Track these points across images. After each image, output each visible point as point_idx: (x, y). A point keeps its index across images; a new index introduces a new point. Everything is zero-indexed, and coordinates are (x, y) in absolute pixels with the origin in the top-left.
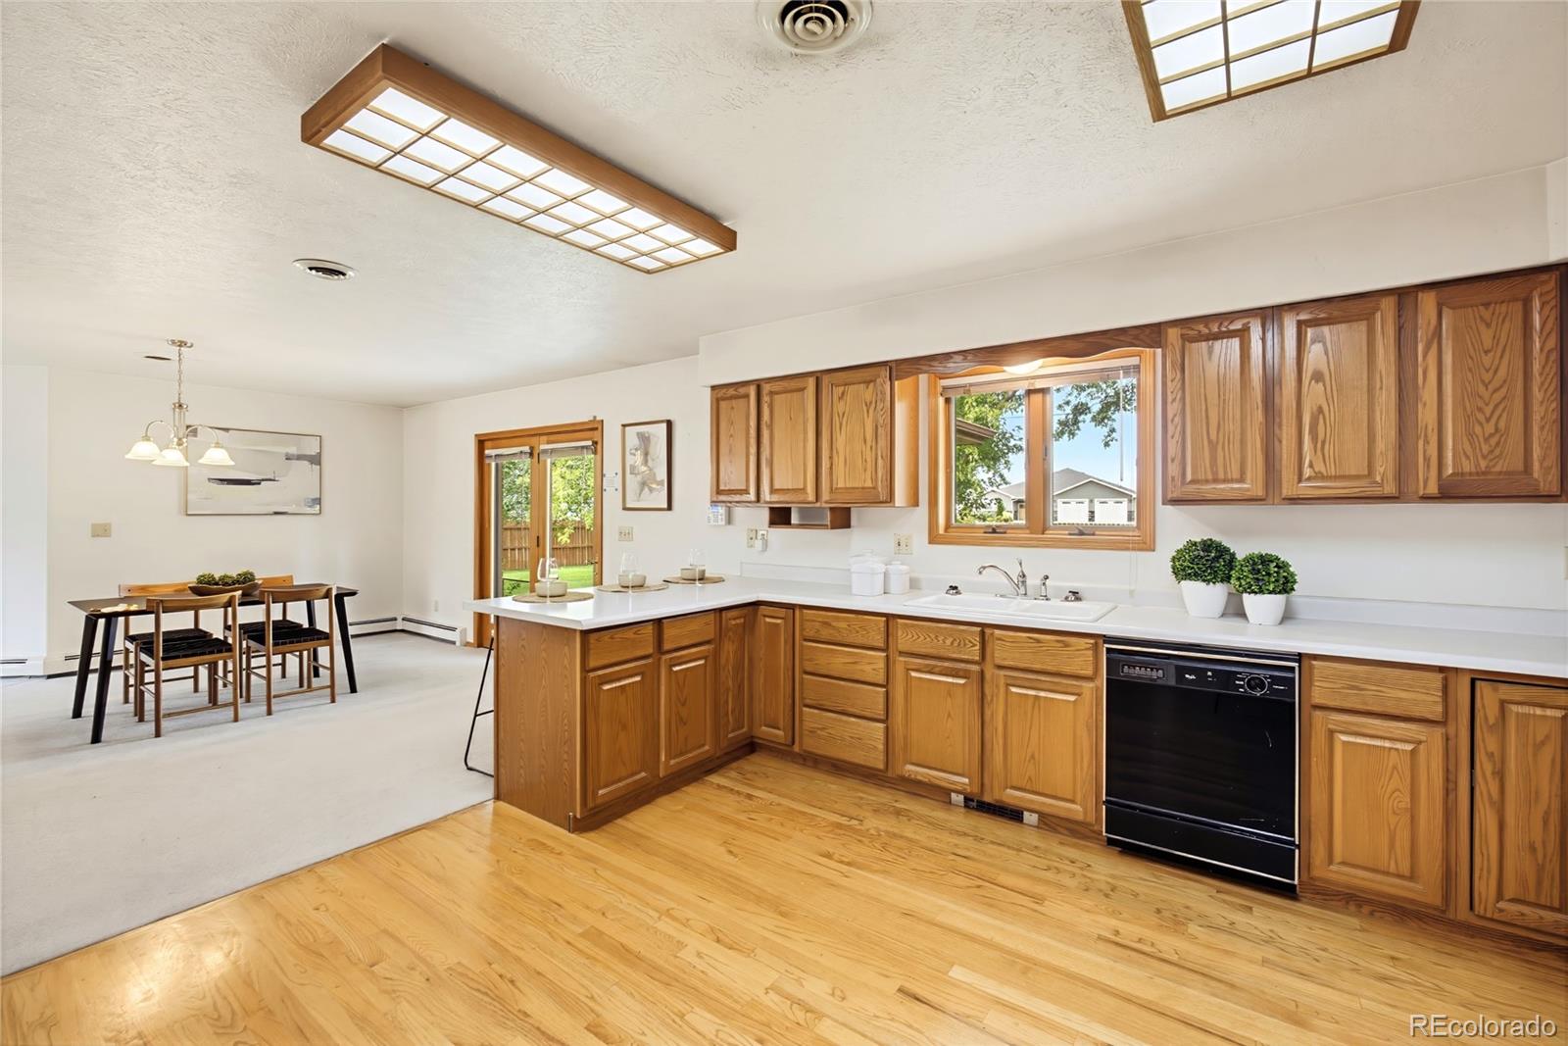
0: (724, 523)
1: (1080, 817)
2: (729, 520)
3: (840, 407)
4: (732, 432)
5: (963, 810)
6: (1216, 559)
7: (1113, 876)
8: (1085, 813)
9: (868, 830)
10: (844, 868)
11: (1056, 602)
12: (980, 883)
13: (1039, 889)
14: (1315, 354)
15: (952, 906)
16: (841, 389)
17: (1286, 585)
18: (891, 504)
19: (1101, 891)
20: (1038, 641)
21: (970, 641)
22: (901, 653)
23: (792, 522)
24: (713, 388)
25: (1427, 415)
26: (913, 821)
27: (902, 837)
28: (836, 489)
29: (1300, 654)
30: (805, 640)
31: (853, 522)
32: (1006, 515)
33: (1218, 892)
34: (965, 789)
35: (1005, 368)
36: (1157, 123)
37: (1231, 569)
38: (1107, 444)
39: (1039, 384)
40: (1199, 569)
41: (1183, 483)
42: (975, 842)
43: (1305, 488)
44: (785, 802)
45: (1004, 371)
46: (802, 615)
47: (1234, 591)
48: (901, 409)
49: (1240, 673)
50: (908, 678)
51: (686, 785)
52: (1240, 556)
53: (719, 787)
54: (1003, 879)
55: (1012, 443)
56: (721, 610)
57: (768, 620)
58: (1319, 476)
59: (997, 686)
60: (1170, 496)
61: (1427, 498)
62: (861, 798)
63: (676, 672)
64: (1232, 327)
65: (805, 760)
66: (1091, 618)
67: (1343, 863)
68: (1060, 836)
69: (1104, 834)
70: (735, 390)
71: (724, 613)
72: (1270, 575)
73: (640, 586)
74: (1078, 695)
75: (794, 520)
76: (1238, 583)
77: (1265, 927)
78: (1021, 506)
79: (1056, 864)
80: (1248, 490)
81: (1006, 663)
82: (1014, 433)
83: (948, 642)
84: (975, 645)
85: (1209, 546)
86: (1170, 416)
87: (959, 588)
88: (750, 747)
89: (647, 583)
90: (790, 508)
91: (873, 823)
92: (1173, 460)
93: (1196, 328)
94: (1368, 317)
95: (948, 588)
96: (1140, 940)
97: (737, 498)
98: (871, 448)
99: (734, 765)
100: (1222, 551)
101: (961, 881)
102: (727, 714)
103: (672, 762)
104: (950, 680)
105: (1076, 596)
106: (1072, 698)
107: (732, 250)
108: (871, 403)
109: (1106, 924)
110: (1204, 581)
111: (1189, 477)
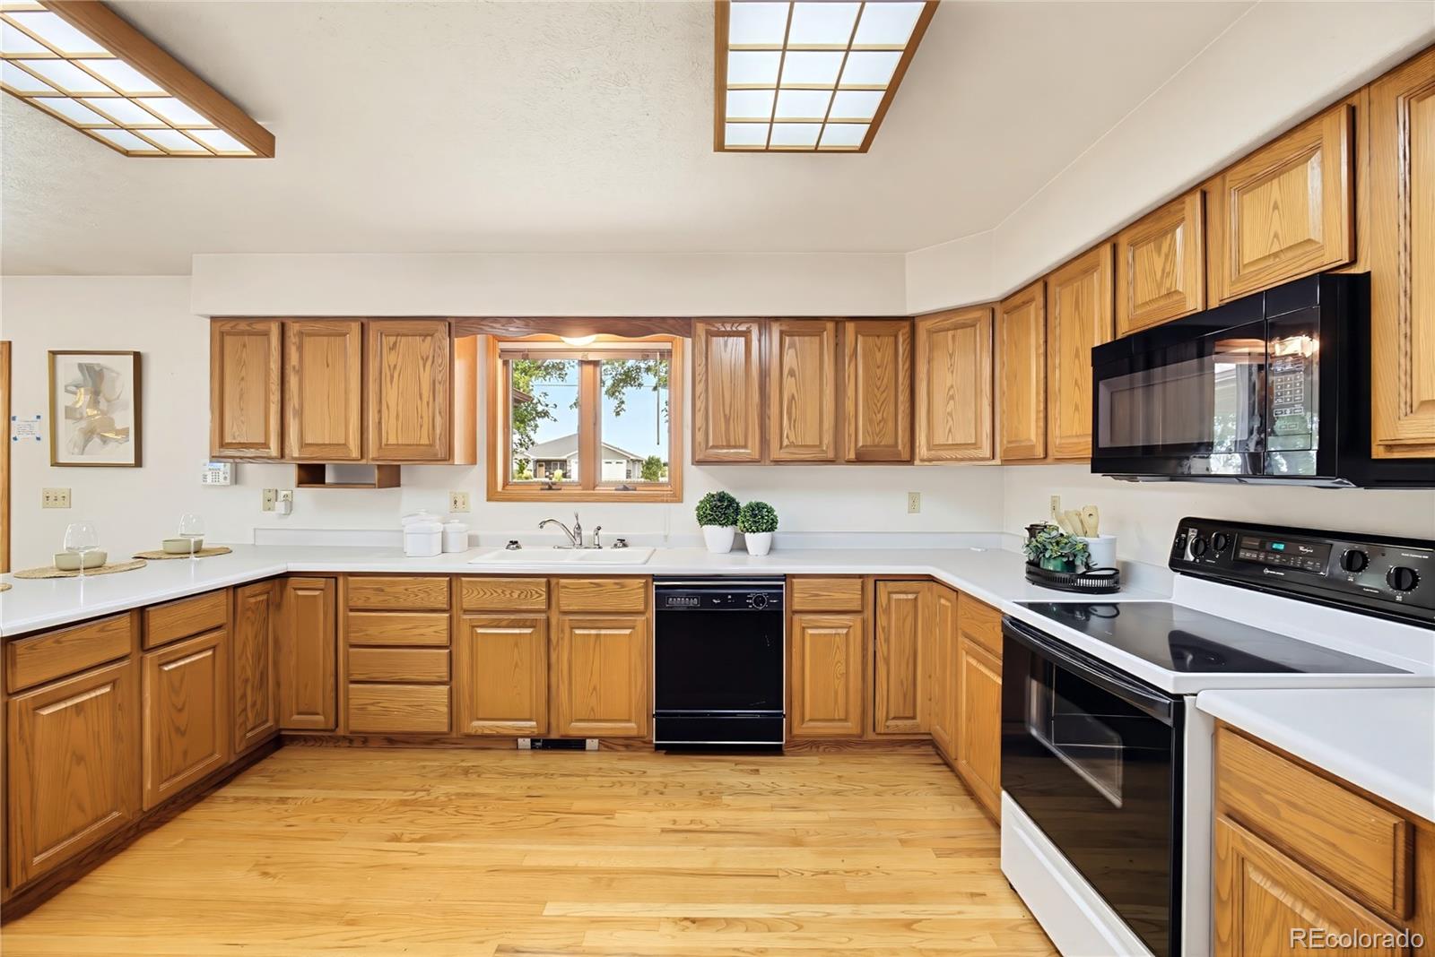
0: (228, 481)
1: (634, 733)
2: (236, 478)
3: (390, 358)
4: (243, 374)
5: (530, 752)
6: (727, 507)
7: (664, 775)
8: (639, 727)
9: (437, 798)
10: (417, 846)
11: (607, 549)
12: (559, 816)
13: (609, 805)
14: (790, 359)
15: (535, 847)
16: (392, 339)
17: (771, 526)
18: (449, 462)
19: (656, 790)
20: (598, 585)
21: (537, 592)
22: (466, 611)
23: (327, 481)
24: (214, 319)
25: (849, 405)
26: (484, 776)
27: (473, 795)
28: (387, 445)
29: (785, 575)
30: (351, 610)
31: (403, 480)
32: (526, 473)
33: (736, 764)
34: (533, 732)
35: (563, 338)
36: (716, 153)
37: (738, 515)
38: (618, 414)
39: (592, 357)
40: (717, 515)
41: (707, 448)
42: (547, 780)
43: (783, 455)
44: (333, 794)
45: (563, 342)
46: (346, 583)
47: (740, 531)
48: (460, 367)
49: (749, 594)
50: (473, 634)
51: (184, 811)
52: (743, 505)
53: (237, 800)
54: (578, 805)
55: (540, 408)
56: (236, 587)
57: (300, 593)
58: (792, 445)
59: (563, 631)
60: (697, 458)
61: (849, 462)
62: (424, 767)
63: (169, 671)
64: (740, 329)
65: (351, 741)
66: (639, 562)
67: (810, 720)
68: (616, 753)
69: (654, 742)
70: (248, 325)
71: (240, 590)
72: (762, 519)
73: (97, 567)
74: (633, 628)
75: (329, 478)
76: (742, 525)
77: (768, 781)
78: (541, 466)
79: (620, 779)
80: (749, 454)
81: (571, 608)
82: (540, 398)
83: (515, 595)
84: (541, 595)
85: (723, 497)
86: (697, 394)
87: (519, 542)
88: (276, 742)
89: (109, 562)
90: (324, 466)
91: (442, 790)
92: (699, 430)
93: (716, 325)
94: (819, 334)
95: (508, 543)
96: (692, 822)
97: (251, 452)
98: (428, 403)
99: (257, 767)
100: (732, 501)
101: (539, 819)
102: (245, 710)
103: (163, 787)
104: (517, 631)
105: (623, 543)
106: (628, 632)
107: (268, 157)
108: (427, 358)
109: (665, 817)
110: (720, 524)
111: (711, 444)
